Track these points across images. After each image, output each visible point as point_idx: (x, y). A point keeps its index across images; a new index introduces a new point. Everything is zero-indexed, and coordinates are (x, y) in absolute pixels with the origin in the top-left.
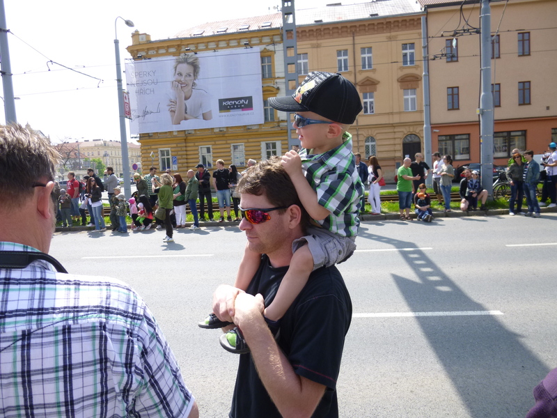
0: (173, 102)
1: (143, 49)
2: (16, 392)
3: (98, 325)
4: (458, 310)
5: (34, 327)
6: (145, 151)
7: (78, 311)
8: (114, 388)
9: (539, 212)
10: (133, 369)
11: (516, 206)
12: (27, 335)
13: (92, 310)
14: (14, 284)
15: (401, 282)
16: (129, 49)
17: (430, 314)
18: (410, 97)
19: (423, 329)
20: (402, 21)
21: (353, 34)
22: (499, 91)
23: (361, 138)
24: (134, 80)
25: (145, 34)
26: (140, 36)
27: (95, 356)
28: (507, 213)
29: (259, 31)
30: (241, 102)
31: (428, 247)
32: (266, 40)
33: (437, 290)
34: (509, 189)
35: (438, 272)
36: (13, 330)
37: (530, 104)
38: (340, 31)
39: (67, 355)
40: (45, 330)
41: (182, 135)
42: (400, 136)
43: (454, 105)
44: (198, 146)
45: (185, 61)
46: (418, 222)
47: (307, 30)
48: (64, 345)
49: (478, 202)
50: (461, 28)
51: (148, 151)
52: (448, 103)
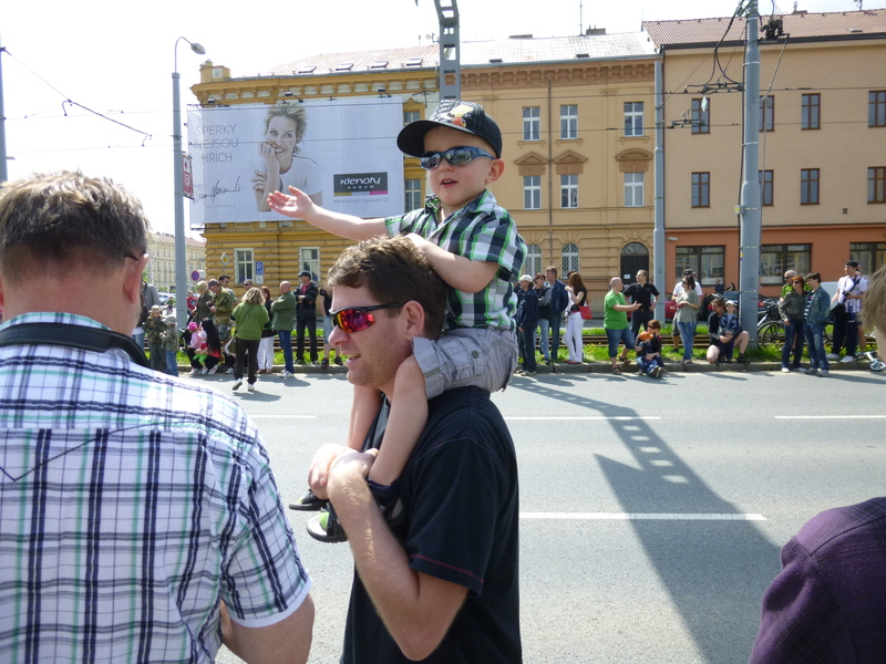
0: (261, 176)
1: (218, 91)
2: (79, 512)
3: (197, 437)
4: (697, 512)
5: (113, 427)
6: (212, 252)
7: (170, 416)
8: (208, 531)
9: (828, 369)
10: (238, 506)
11: (792, 359)
12: (102, 436)
13: (189, 418)
14: (88, 369)
15: (610, 468)
16: (193, 88)
17: (653, 516)
18: (634, 184)
19: (642, 539)
20: (626, 67)
21: (550, 83)
22: (772, 182)
23: (556, 245)
24: (201, 139)
25: (222, 67)
26: (214, 70)
27: (188, 479)
28: (778, 368)
29: (402, 71)
30: (370, 181)
31: (655, 415)
32: (413, 86)
33: (665, 481)
34: (781, 332)
35: (667, 453)
36: (86, 426)
37: (818, 203)
38: (529, 78)
39: (153, 471)
40: (126, 433)
41: (274, 228)
42: (616, 245)
43: (701, 199)
44: (297, 247)
45: (284, 112)
46: (640, 378)
47: (478, 74)
48: (151, 456)
49: (734, 350)
50: (714, 81)
51: (218, 252)
52: (693, 197)
